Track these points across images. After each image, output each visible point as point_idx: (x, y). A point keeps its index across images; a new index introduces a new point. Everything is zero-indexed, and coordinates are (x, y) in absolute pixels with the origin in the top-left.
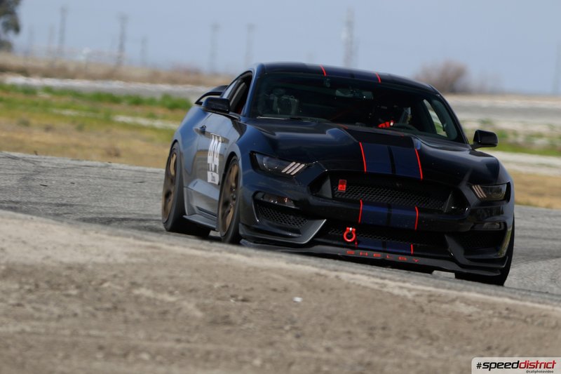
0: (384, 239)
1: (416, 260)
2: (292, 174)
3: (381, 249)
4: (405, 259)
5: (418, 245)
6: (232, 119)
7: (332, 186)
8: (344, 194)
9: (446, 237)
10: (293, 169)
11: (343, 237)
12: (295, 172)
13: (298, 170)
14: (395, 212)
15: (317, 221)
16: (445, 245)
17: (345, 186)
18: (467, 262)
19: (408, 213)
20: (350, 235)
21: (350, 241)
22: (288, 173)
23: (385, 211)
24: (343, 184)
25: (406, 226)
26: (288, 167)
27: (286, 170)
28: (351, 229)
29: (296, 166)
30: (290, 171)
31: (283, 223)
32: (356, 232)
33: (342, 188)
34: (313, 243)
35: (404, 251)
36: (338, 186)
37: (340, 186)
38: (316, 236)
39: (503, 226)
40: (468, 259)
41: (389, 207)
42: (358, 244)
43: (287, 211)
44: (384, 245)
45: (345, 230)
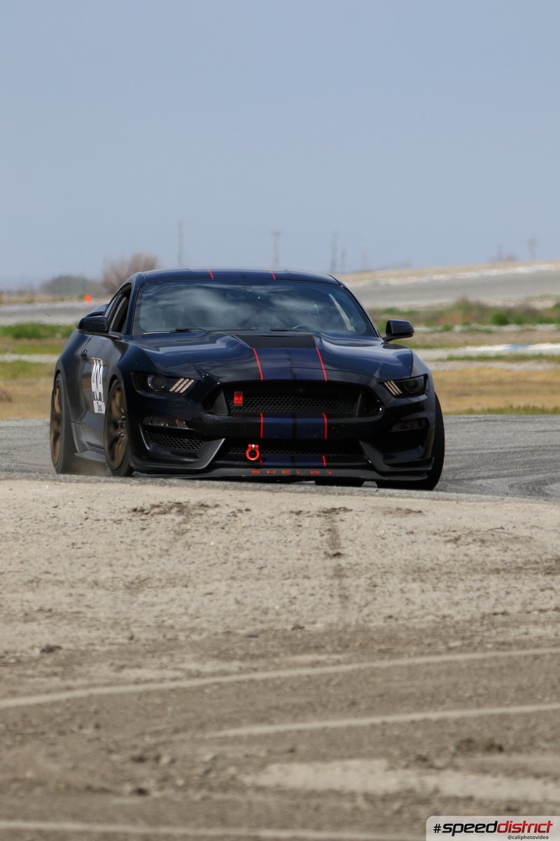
0: (292, 453)
1: (330, 473)
2: (182, 392)
3: (290, 464)
4: (318, 473)
5: (331, 455)
6: (113, 339)
7: (226, 399)
8: (241, 408)
9: (361, 443)
10: (182, 385)
12: (184, 389)
13: (187, 386)
14: (299, 421)
15: (218, 441)
16: (361, 452)
17: (241, 398)
18: (387, 469)
19: (317, 421)
20: (253, 453)
21: (254, 459)
22: (177, 391)
23: (290, 421)
24: (238, 397)
25: (315, 436)
26: (177, 385)
27: (174, 388)
28: (253, 446)
29: (185, 382)
30: (179, 388)
31: (177, 448)
32: (259, 449)
33: (238, 400)
34: (212, 467)
35: (316, 464)
36: (233, 399)
37: (236, 399)
38: (216, 458)
39: (424, 423)
40: (389, 465)
41: (294, 416)
42: (263, 461)
43: (182, 434)
44: (293, 460)
45: (247, 448)
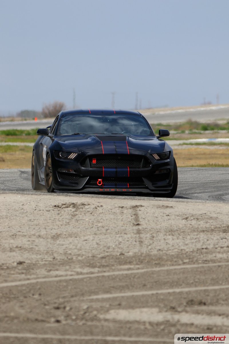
0: (116, 182)
1: (130, 190)
2: (72, 158)
3: (114, 187)
4: (126, 190)
5: (131, 183)
6: (50, 137)
7: (90, 162)
8: (95, 165)
9: (143, 178)
10: (73, 156)
11: (97, 183)
12: (74, 157)
13: (75, 156)
14: (118, 170)
15: (87, 177)
16: (143, 182)
17: (95, 161)
18: (154, 188)
19: (125, 169)
20: (100, 183)
21: (100, 185)
22: (71, 158)
23: (114, 170)
24: (94, 160)
25: (125, 176)
26: (71, 155)
27: (70, 157)
28: (100, 180)
29: (74, 155)
30: (72, 157)
31: (71, 181)
32: (102, 181)
33: (94, 162)
34: (84, 188)
35: (125, 187)
36: (92, 161)
37: (93, 161)
38: (85, 185)
41: (116, 168)
42: (104, 186)
43: (72, 175)
44: (116, 185)
45: (97, 180)
